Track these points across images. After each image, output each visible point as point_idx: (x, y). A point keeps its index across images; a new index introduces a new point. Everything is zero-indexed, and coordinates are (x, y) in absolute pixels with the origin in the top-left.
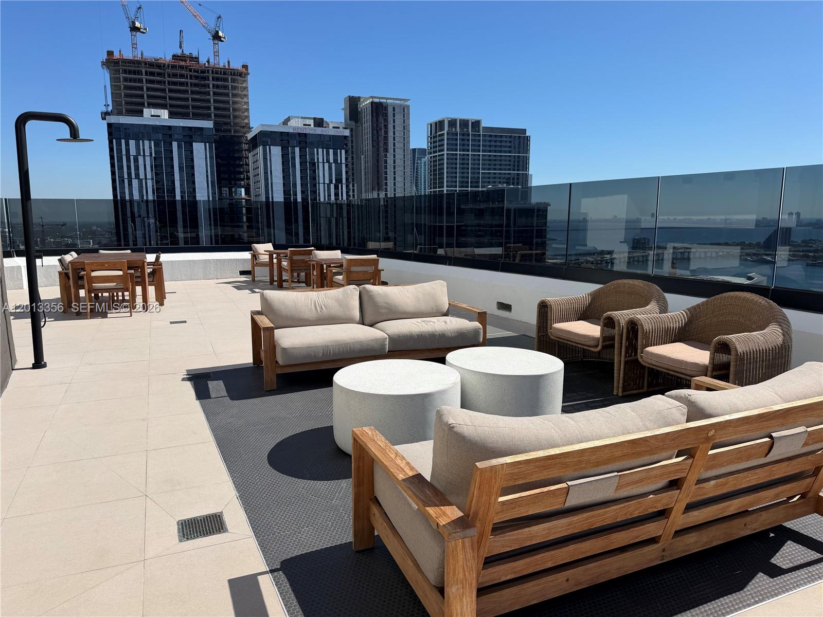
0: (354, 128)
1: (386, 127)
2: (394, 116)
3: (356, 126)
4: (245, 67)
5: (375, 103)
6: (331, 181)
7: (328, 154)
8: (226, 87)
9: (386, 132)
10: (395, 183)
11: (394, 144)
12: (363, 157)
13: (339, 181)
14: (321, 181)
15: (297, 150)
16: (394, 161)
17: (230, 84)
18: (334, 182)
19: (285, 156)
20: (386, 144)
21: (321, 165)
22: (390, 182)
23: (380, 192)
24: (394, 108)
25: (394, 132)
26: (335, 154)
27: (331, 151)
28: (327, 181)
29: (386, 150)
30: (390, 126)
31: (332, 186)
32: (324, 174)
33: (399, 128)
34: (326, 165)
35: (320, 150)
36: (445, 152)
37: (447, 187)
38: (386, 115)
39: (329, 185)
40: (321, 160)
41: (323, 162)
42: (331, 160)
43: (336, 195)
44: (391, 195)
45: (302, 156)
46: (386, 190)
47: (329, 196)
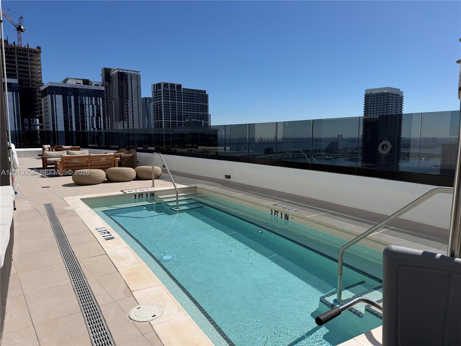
0: (108, 85)
1: (127, 86)
2: (131, 80)
4: (39, 48)
5: (120, 72)
6: (93, 115)
7: (91, 100)
8: (26, 59)
9: (127, 89)
10: (133, 117)
11: (132, 95)
12: (113, 102)
13: (99, 115)
14: (88, 115)
15: (72, 97)
17: (29, 58)
18: (95, 115)
19: (64, 101)
20: (127, 95)
21: (87, 106)
22: (130, 116)
23: (124, 122)
24: (131, 76)
25: (132, 89)
26: (96, 100)
27: (94, 98)
28: (91, 115)
29: (127, 99)
30: (129, 86)
31: (94, 118)
32: (89, 111)
33: (134, 87)
34: (91, 106)
35: (87, 98)
36: (163, 101)
37: (164, 119)
38: (127, 79)
39: (92, 118)
40: (87, 103)
41: (89, 104)
42: (94, 103)
43: (97, 123)
44: (131, 123)
45: (76, 101)
46: (128, 121)
47: (93, 123)
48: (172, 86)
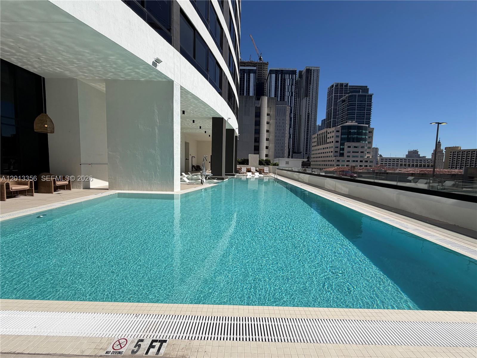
1: (311, 76)
2: (314, 73)
3: (301, 80)
4: (268, 62)
5: (307, 69)
6: (290, 85)
7: (289, 76)
8: (261, 68)
9: (311, 78)
10: (312, 95)
11: (313, 82)
13: (292, 84)
14: (287, 85)
15: (280, 75)
16: (313, 87)
17: (263, 67)
18: (291, 85)
19: (276, 77)
20: (310, 82)
21: (287, 79)
22: (311, 94)
23: (307, 98)
24: (314, 70)
25: (313, 78)
26: (292, 76)
27: (291, 75)
28: (288, 85)
29: (310, 84)
30: (312, 76)
31: (290, 86)
32: (288, 82)
33: (315, 76)
34: (289, 80)
35: (287, 75)
38: (311, 72)
39: (289, 86)
40: (287, 78)
41: (288, 79)
42: (290, 78)
43: (291, 89)
44: (311, 98)
45: (282, 77)
46: (309, 97)
47: (289, 89)
48: (342, 85)
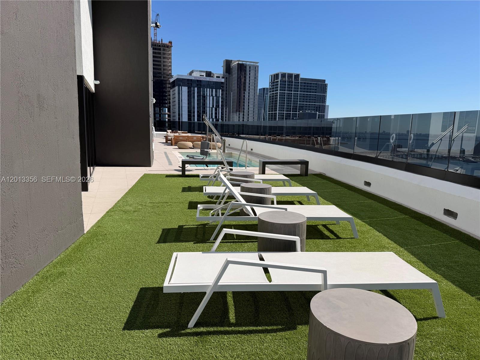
0: (228, 77)
12: (232, 93)
36: (279, 91)
37: (279, 111)
